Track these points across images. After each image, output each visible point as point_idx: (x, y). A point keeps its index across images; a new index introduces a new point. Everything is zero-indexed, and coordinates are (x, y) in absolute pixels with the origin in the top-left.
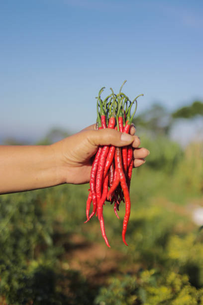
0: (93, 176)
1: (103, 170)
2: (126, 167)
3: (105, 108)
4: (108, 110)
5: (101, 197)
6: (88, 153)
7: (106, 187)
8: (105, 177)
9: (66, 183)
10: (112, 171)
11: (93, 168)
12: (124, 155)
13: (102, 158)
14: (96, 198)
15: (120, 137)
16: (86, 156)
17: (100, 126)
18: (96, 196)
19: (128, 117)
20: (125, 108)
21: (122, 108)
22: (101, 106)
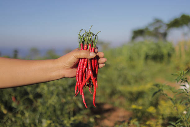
0: (78, 74)
1: (82, 70)
2: (94, 69)
3: (82, 39)
4: (84, 41)
5: (82, 84)
6: (74, 63)
7: (84, 78)
8: (84, 74)
9: (65, 77)
10: (87, 71)
11: (77, 70)
12: (93, 63)
13: (82, 65)
14: (79, 84)
16: (73, 64)
17: (80, 49)
18: (79, 83)
19: (94, 44)
20: (92, 39)
21: (90, 39)
22: (80, 39)
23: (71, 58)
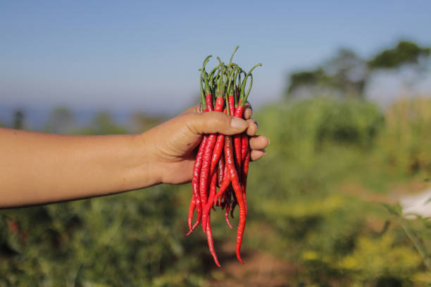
0: (196, 174)
1: (209, 166)
2: (239, 162)
3: (210, 83)
4: (216, 86)
5: (207, 202)
6: (188, 145)
7: (213, 188)
8: (213, 175)
9: (161, 183)
10: (221, 167)
11: (195, 163)
12: (237, 146)
13: (208, 150)
14: (201, 203)
15: (230, 123)
16: (186, 148)
17: (205, 108)
18: (200, 200)
19: (242, 95)
20: (237, 83)
21: (233, 82)
22: (206, 81)
23: (181, 133)
